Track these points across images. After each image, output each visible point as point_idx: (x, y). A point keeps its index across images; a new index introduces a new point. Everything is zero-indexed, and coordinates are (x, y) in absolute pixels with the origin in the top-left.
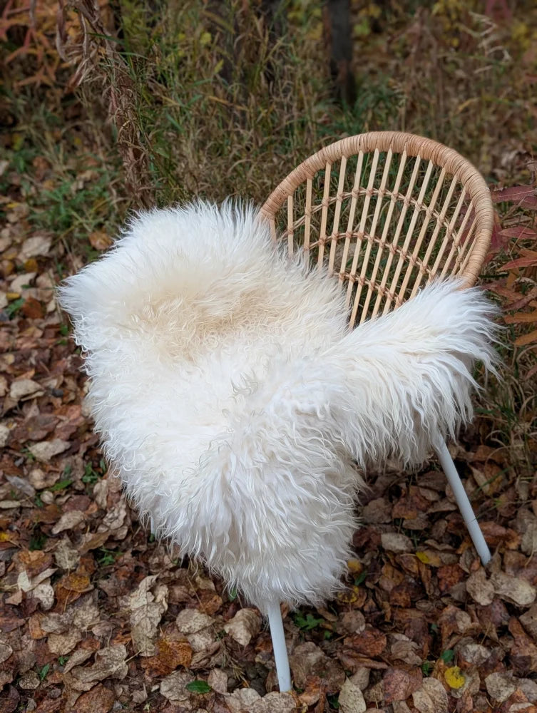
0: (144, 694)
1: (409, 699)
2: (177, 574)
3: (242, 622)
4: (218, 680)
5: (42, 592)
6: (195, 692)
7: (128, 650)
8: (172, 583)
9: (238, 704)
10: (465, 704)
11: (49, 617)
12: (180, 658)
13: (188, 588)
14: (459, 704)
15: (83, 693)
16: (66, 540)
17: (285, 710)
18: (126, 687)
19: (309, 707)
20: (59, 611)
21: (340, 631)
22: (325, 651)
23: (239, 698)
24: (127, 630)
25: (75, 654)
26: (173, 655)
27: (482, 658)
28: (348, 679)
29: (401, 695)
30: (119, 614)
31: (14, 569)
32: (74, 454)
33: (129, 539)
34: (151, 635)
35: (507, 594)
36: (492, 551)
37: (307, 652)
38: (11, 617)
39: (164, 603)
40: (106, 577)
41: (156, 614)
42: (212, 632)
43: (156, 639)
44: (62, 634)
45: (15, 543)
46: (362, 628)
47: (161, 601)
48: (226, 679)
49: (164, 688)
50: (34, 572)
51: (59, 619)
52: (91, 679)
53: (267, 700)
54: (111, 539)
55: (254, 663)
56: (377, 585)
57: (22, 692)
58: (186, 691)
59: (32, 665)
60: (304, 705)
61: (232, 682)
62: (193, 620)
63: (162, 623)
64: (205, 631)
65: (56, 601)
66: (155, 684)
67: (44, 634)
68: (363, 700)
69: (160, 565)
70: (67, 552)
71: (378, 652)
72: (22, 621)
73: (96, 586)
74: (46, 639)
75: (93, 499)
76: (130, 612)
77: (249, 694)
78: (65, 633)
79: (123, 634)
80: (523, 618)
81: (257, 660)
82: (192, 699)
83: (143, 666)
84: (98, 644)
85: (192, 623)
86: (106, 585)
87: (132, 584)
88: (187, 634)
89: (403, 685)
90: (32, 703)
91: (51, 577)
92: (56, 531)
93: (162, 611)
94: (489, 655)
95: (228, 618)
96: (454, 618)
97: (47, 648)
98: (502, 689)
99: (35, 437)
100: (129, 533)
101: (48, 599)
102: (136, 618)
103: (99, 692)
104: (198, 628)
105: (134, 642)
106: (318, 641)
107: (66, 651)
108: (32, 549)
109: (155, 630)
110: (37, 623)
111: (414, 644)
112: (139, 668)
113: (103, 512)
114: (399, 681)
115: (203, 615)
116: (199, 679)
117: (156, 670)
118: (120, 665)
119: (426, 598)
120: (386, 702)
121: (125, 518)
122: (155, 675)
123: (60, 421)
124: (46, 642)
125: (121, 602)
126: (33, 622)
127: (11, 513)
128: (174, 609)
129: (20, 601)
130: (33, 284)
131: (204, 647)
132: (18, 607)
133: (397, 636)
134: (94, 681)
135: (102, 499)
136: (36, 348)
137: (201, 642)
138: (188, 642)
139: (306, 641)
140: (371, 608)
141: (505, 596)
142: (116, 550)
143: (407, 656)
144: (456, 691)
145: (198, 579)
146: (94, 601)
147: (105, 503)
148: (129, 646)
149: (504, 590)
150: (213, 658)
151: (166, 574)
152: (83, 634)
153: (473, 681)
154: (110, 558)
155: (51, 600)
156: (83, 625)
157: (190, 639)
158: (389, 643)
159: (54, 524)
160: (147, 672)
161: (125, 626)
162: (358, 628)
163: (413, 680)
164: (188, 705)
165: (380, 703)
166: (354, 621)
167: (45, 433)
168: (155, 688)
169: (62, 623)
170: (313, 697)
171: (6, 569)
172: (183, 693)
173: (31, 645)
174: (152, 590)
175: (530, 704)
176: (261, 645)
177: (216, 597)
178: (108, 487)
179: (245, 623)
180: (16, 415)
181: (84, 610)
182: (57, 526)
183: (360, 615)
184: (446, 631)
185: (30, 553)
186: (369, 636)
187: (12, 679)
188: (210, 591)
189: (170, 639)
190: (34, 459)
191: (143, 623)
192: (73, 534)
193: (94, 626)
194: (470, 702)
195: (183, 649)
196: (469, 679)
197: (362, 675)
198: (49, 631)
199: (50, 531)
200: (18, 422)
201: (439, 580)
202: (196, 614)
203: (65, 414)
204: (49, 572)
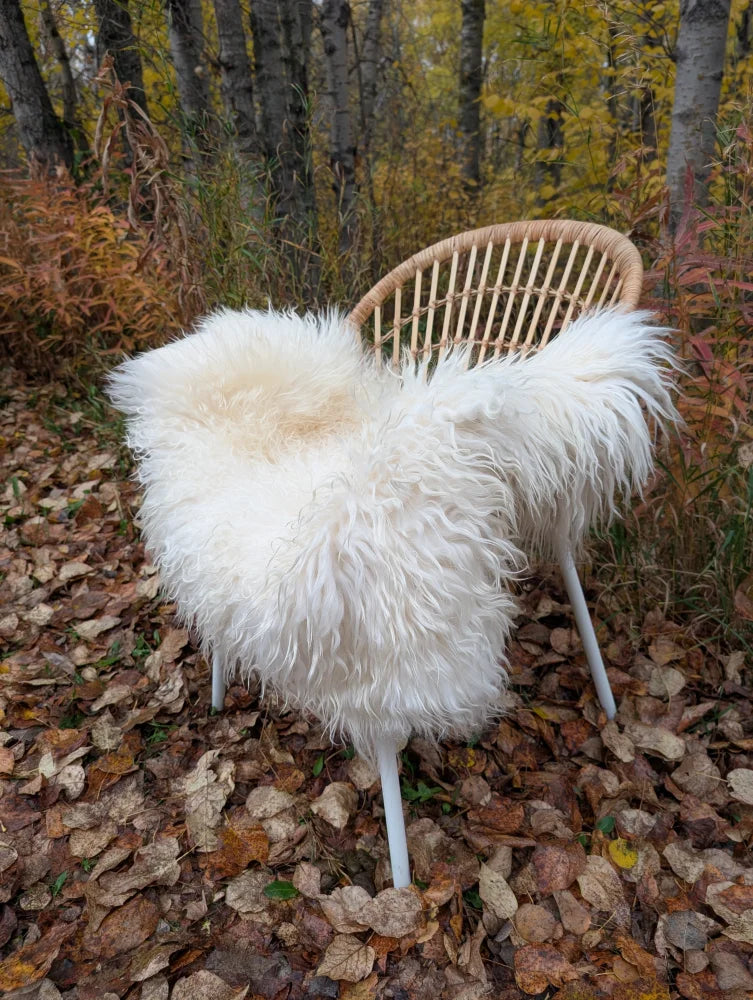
0: (204, 905)
1: (574, 887)
2: (246, 746)
3: (334, 798)
4: (307, 878)
5: (70, 775)
6: (276, 898)
7: (181, 844)
8: (239, 759)
9: (340, 911)
10: (647, 889)
11: (76, 808)
12: (253, 852)
13: (260, 762)
14: (640, 890)
15: (114, 909)
16: (107, 716)
17: (407, 914)
18: (177, 898)
19: (440, 908)
20: (90, 800)
21: (460, 802)
22: (445, 830)
23: (340, 902)
24: (180, 820)
25: (107, 855)
26: (243, 848)
27: (645, 827)
28: (483, 864)
29: (560, 882)
30: (170, 801)
31: (36, 751)
32: (124, 628)
33: (185, 714)
34: (212, 824)
35: (652, 747)
36: (618, 702)
37: (422, 833)
38: (23, 811)
39: (230, 781)
40: (156, 755)
41: (220, 797)
42: (294, 815)
43: (219, 829)
44: (91, 829)
45: (42, 721)
46: (488, 798)
47: (226, 780)
48: (318, 876)
49: (231, 895)
50: (62, 752)
51: (89, 809)
52: (126, 888)
53: (381, 902)
54: (163, 712)
55: (354, 851)
56: (495, 745)
57: (23, 916)
58: (262, 899)
59: (44, 874)
60: (433, 905)
61: (327, 879)
62: (269, 801)
63: (227, 807)
64: (284, 815)
65: (86, 786)
66: (219, 890)
67: (66, 830)
68: (511, 893)
69: (223, 739)
70: (107, 729)
71: (516, 825)
72: (36, 815)
73: (141, 766)
74: (67, 838)
75: (143, 673)
76: (186, 797)
77: (354, 894)
78: (95, 828)
79: (175, 825)
80: (676, 775)
81: (358, 847)
82: (271, 909)
83: (202, 866)
84: (140, 841)
85: (267, 805)
86: (155, 765)
87: (188, 763)
88: (262, 819)
89: (560, 868)
90: (34, 929)
91: (82, 757)
92: (96, 708)
93: (228, 792)
94: (654, 822)
95: (314, 797)
96: (596, 779)
97: (68, 848)
98: (688, 864)
99: (82, 616)
100: (186, 705)
101: (76, 784)
102: (193, 803)
103: (137, 907)
104: (275, 811)
105: (189, 833)
106: (435, 817)
107: (94, 852)
108: (63, 727)
109: (218, 817)
110: (58, 815)
111: (558, 812)
112: (196, 870)
113: (155, 686)
114: (555, 863)
115: (281, 794)
116: (280, 879)
117: (220, 870)
118: (170, 865)
119: (553, 759)
120: (542, 895)
121: (181, 690)
122: (218, 876)
123: (112, 598)
124: (68, 840)
125: (174, 785)
126: (52, 815)
127: (43, 691)
128: (243, 789)
129: (38, 789)
130: (96, 489)
131: (284, 836)
132: (34, 797)
133: (535, 804)
134: (130, 891)
135: (154, 674)
136: (92, 541)
137: (280, 829)
138: (262, 829)
139: (420, 817)
140: (494, 772)
141: (649, 749)
142: (170, 723)
143: (556, 828)
144: (628, 872)
145: (272, 751)
146: (138, 785)
147: (158, 676)
148: (183, 839)
149: (647, 743)
150: (298, 849)
151: (232, 749)
152: (120, 829)
153: (648, 856)
154: (161, 734)
155: (81, 785)
156: (121, 817)
157: (265, 825)
158: (527, 814)
159: (94, 700)
160: (207, 874)
161: (178, 815)
162: (482, 798)
163: (574, 859)
164: (266, 918)
165: (534, 896)
166: (475, 790)
167: (93, 610)
168: (218, 896)
169: (93, 815)
170: (444, 893)
171: (26, 752)
172: (257, 901)
173: (46, 847)
174: (214, 767)
175: (730, 884)
176: (362, 827)
177: (296, 772)
178: (162, 657)
179: (338, 800)
180: (63, 596)
181: (124, 797)
182: (97, 702)
183: (482, 782)
184: (593, 794)
185: (59, 731)
186: (499, 806)
187: (9, 897)
188: (289, 765)
189: (238, 826)
190: (78, 638)
191: (203, 809)
192: (116, 711)
193: (135, 817)
194: (653, 886)
195: (257, 839)
196: (641, 855)
197: (503, 857)
198: (73, 826)
199: (89, 708)
200: (65, 604)
201: (564, 738)
202: (272, 792)
203: (117, 592)
204: (82, 751)
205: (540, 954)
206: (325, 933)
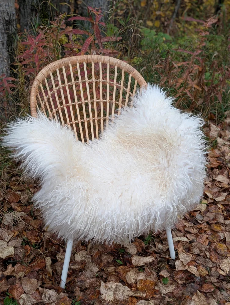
4: (164, 274)
6: (168, 282)
9: (181, 267)
12: (150, 284)
42: (139, 272)
48: (165, 271)
58: (167, 286)
76: (114, 300)
82: (171, 284)
88: (136, 281)
93: (122, 285)
102: (120, 298)
116: (162, 280)
122: (157, 293)
131: (144, 277)
137: (141, 277)
154: (77, 303)
164: (174, 286)
168: (163, 295)
177: (119, 268)
188: (115, 268)
189: (139, 286)
202: (129, 274)
205: (200, 239)
206: (182, 275)
